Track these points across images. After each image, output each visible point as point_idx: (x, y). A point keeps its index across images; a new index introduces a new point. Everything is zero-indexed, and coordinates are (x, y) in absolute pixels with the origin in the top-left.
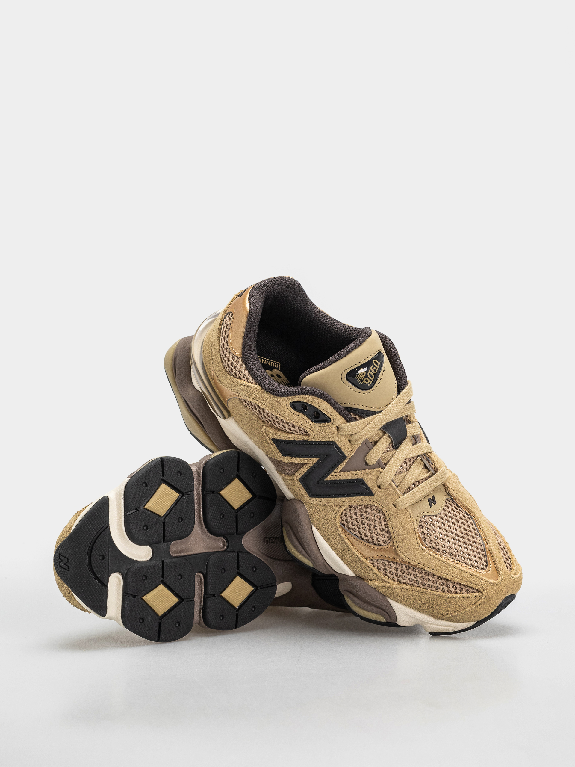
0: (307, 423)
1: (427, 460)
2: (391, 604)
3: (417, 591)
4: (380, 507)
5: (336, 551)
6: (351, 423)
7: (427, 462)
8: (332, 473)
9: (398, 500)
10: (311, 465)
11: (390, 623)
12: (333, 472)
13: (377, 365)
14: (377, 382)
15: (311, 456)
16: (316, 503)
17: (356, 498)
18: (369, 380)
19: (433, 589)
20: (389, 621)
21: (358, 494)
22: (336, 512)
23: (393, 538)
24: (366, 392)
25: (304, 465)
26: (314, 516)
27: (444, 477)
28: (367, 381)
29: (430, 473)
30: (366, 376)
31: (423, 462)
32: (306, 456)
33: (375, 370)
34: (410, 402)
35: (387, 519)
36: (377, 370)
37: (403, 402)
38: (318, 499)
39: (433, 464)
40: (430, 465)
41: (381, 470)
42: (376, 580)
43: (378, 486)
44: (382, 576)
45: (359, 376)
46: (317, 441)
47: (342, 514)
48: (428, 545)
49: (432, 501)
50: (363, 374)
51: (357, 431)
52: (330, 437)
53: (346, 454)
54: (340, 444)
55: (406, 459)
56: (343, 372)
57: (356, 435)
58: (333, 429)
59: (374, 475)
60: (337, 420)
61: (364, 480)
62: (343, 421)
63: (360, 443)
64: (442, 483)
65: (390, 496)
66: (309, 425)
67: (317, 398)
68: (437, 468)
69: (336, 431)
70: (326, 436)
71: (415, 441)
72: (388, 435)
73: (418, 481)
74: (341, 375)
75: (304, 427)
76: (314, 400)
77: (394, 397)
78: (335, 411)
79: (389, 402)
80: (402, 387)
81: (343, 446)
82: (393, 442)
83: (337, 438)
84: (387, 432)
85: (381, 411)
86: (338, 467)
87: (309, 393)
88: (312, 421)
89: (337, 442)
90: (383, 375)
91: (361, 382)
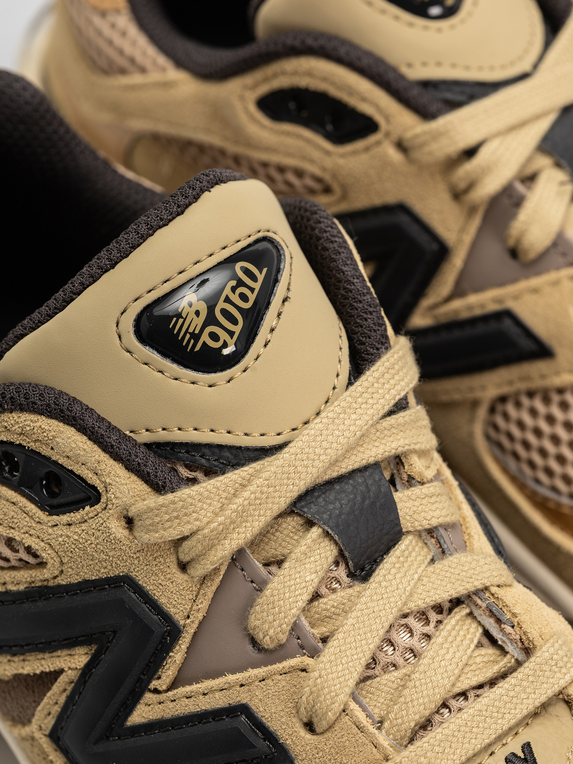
1: (492, 614)
6: (170, 496)
7: (492, 621)
8: (148, 696)
10: (74, 676)
12: (150, 691)
13: (254, 278)
14: (259, 340)
18: (223, 336)
24: (219, 377)
25: (51, 677)
27: (564, 670)
28: (214, 337)
29: (506, 660)
30: (211, 320)
31: (479, 623)
33: (244, 297)
36: (252, 297)
37: (369, 406)
39: (513, 627)
40: (502, 630)
41: (307, 661)
43: (305, 726)
45: (181, 321)
46: (72, 581)
50: (197, 313)
51: (198, 523)
52: (111, 559)
53: (177, 616)
54: (151, 581)
55: (405, 616)
56: (122, 313)
57: (194, 538)
58: (114, 530)
59: (284, 683)
60: (118, 495)
61: (253, 708)
62: (140, 491)
63: (216, 570)
64: (561, 693)
65: (351, 756)
66: (34, 525)
67: (36, 419)
68: (531, 639)
69: (126, 532)
70: (96, 556)
71: (439, 545)
72: (320, 530)
73: (464, 694)
74: (117, 326)
75: (23, 536)
76: (28, 428)
77: (336, 390)
78: (107, 456)
79: (314, 411)
80: (368, 354)
81: (161, 587)
82: (347, 554)
83: (136, 562)
84: (317, 522)
85: (285, 445)
86: (160, 670)
87: (8, 406)
88: (42, 508)
89: (137, 574)
90: (279, 315)
91: (192, 341)
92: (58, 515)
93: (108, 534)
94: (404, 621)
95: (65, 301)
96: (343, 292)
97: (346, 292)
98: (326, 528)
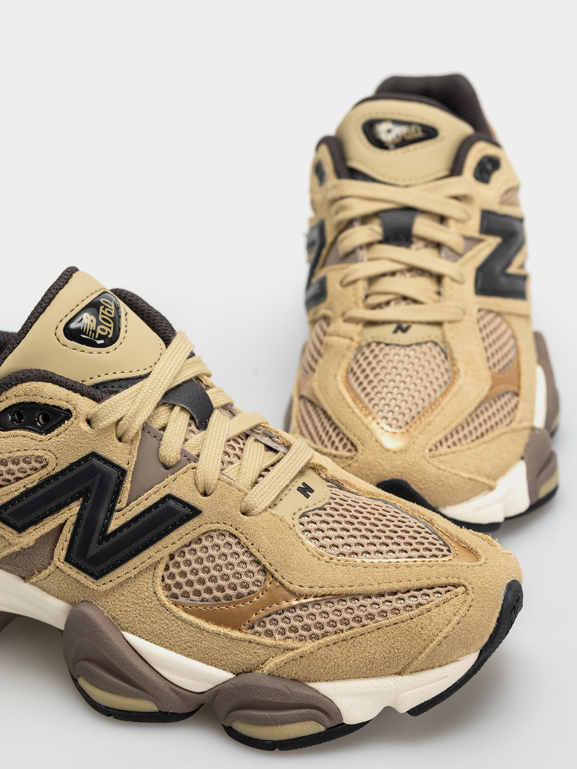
0: (34, 441)
1: (266, 435)
2: (318, 690)
3: (352, 638)
4: (222, 527)
5: (182, 651)
7: (267, 439)
8: (116, 514)
9: (246, 499)
10: (73, 519)
11: (333, 727)
12: (116, 510)
13: (110, 305)
14: (122, 331)
15: (66, 504)
16: (110, 585)
17: (174, 535)
18: (107, 329)
19: (377, 618)
20: (330, 724)
21: (175, 526)
22: (151, 581)
23: (268, 566)
24: (110, 349)
25: (61, 527)
26: (119, 613)
28: (103, 330)
29: (278, 455)
30: (99, 323)
31: (261, 442)
32: (59, 508)
33: (109, 313)
34: (192, 355)
35: (243, 539)
36: (113, 312)
37: (179, 355)
38: (112, 576)
39: (278, 438)
40: (274, 441)
41: (193, 464)
42: (273, 658)
43: (202, 494)
44: (281, 642)
45: (85, 326)
46: (63, 467)
47: (163, 580)
48: (333, 555)
49: (306, 490)
50: (92, 321)
52: (83, 445)
53: (123, 464)
54: (106, 450)
55: (229, 441)
56: (56, 329)
57: (124, 419)
58: (83, 427)
59: (186, 477)
60: (82, 408)
61: (174, 494)
62: (91, 404)
63: (137, 433)
64: (308, 463)
65: (229, 498)
66: (38, 443)
67: (31, 383)
68: (288, 441)
69: (89, 428)
70: (76, 446)
71: (231, 413)
72: (179, 408)
73: (267, 470)
74: (55, 335)
75: (33, 451)
76: (28, 390)
77: (163, 350)
78: (71, 391)
79: (157, 359)
80: (169, 337)
81: (111, 452)
82: (195, 416)
83: (97, 442)
84: (176, 404)
85: (149, 374)
86: (120, 497)
87: (14, 382)
88: (41, 433)
89: (98, 449)
90: (126, 320)
91: (93, 334)
92: (50, 433)
93: (80, 431)
94: (229, 443)
95: (25, 334)
96: (146, 315)
97: (148, 314)
98: (182, 405)
